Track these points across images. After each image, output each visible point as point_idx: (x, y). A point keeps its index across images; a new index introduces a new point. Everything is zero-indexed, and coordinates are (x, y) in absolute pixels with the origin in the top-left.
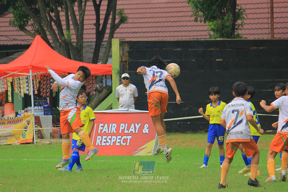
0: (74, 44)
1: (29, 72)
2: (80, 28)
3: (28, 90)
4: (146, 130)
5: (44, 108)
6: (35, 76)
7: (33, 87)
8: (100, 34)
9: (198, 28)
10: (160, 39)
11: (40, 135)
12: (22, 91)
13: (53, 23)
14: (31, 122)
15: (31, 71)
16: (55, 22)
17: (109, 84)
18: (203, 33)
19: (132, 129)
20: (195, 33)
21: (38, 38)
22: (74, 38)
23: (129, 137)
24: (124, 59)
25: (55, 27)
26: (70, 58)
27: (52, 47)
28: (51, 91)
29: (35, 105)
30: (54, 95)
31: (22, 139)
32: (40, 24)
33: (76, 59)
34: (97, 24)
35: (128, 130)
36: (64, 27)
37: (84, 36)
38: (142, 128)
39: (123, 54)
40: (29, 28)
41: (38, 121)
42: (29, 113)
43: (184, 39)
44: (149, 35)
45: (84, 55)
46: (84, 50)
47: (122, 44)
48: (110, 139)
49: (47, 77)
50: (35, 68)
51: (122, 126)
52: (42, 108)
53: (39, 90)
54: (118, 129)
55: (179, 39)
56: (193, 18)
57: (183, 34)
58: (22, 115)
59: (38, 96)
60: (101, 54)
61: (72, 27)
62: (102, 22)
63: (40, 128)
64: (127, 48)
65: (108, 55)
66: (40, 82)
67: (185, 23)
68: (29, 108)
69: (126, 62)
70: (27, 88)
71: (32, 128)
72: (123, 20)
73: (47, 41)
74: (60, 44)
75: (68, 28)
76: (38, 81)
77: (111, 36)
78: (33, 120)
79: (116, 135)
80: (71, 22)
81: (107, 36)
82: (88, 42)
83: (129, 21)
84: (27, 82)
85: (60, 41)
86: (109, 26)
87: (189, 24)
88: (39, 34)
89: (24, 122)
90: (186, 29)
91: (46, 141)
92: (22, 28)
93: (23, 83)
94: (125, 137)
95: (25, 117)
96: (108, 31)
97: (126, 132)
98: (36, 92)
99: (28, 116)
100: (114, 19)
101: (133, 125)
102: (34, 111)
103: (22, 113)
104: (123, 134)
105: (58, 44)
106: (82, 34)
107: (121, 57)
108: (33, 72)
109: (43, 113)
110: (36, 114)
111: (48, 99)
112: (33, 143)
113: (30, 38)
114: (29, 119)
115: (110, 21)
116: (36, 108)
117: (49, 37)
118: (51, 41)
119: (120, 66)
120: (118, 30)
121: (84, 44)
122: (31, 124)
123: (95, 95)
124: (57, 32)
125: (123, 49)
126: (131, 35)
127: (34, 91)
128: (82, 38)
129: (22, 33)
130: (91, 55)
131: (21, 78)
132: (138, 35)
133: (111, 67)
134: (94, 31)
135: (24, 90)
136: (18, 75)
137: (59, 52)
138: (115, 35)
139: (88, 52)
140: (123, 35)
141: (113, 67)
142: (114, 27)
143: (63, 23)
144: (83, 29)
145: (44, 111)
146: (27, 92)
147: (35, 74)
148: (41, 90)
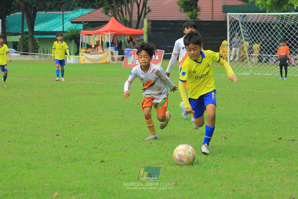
0: (128, 21)
1: (108, 32)
3: (108, 40)
4: (157, 58)
5: (115, 48)
6: (111, 34)
7: (111, 39)
8: (139, 17)
9: (182, 15)
10: (165, 19)
11: (113, 59)
12: (105, 40)
14: (109, 53)
15: (109, 32)
16: (121, 11)
17: (142, 38)
18: (184, 17)
20: (180, 17)
21: (113, 18)
22: (128, 19)
24: (149, 28)
25: (120, 14)
26: (126, 26)
27: (119, 22)
28: (118, 41)
29: (111, 46)
30: (120, 42)
31: (104, 61)
32: (114, 12)
33: (129, 27)
34: (138, 13)
36: (124, 14)
38: (155, 57)
39: (149, 25)
40: (109, 14)
41: (112, 53)
42: (108, 50)
43: (176, 19)
45: (133, 26)
46: (132, 24)
47: (148, 21)
52: (114, 48)
53: (113, 40)
55: (173, 19)
56: (179, 11)
57: (175, 17)
58: (106, 51)
59: (113, 44)
60: (140, 25)
61: (128, 14)
62: (140, 12)
63: (113, 56)
64: (150, 23)
65: (143, 26)
66: (113, 37)
67: (176, 13)
68: (108, 48)
69: (150, 29)
72: (149, 11)
73: (117, 20)
74: (122, 21)
75: (126, 14)
76: (112, 36)
78: (110, 53)
80: (127, 12)
81: (142, 18)
82: (134, 20)
83: (152, 11)
84: (108, 37)
85: (122, 19)
87: (178, 13)
88: (114, 16)
89: (106, 54)
90: (176, 15)
91: (116, 62)
92: (107, 14)
93: (106, 37)
95: (107, 52)
96: (143, 16)
98: (112, 41)
99: (108, 51)
100: (145, 10)
102: (111, 49)
103: (105, 49)
105: (121, 21)
106: (132, 17)
107: (148, 27)
108: (110, 32)
109: (114, 50)
110: (112, 50)
111: (117, 44)
112: (110, 63)
113: (109, 18)
114: (108, 52)
115: (144, 12)
116: (112, 48)
118: (119, 20)
119: (147, 30)
120: (147, 15)
121: (133, 21)
122: (109, 55)
123: (137, 43)
124: (121, 16)
125: (149, 24)
126: (153, 18)
127: (111, 41)
128: (132, 19)
129: (106, 16)
130: (135, 26)
131: (105, 35)
132: (156, 18)
133: (143, 31)
134: (137, 16)
136: (104, 34)
137: (122, 24)
138: (146, 17)
139: (134, 24)
140: (149, 18)
141: (144, 31)
142: (145, 14)
143: (124, 12)
144: (132, 15)
146: (108, 41)
147: (111, 33)
148: (114, 40)
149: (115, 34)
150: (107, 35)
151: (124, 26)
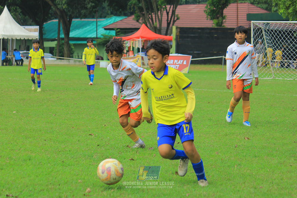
0: (158, 28)
1: (139, 38)
2: (160, 22)
4: (185, 63)
7: (141, 45)
8: (169, 24)
9: (208, 23)
10: (193, 27)
11: (143, 64)
12: (136, 46)
13: (150, 20)
15: (140, 38)
16: (151, 19)
17: (171, 44)
18: (210, 25)
19: (179, 62)
20: (207, 25)
21: (144, 25)
22: (158, 26)
23: (178, 66)
24: (177, 34)
25: (151, 21)
26: (156, 33)
27: (149, 29)
29: (142, 52)
32: (145, 19)
33: (158, 34)
34: (168, 20)
35: (178, 62)
36: (154, 21)
37: (162, 25)
38: (183, 62)
39: (177, 32)
40: (140, 21)
41: (142, 58)
42: (139, 55)
43: (203, 27)
44: (189, 25)
46: (162, 31)
47: (177, 28)
48: (171, 66)
49: (147, 41)
50: (142, 37)
51: (176, 61)
52: (144, 53)
53: (143, 46)
54: (173, 62)
55: (201, 27)
56: (206, 19)
57: (202, 25)
58: (136, 56)
59: (143, 48)
60: (169, 32)
61: (157, 21)
62: (169, 19)
63: (143, 61)
64: (179, 30)
65: (171, 33)
66: (144, 43)
67: (203, 21)
68: (139, 53)
69: (178, 35)
71: (140, 61)
72: (178, 19)
73: (147, 27)
74: (153, 28)
75: (156, 21)
76: (143, 42)
77: (173, 25)
78: (140, 58)
79: (173, 64)
80: (157, 19)
81: (171, 25)
82: (164, 27)
83: (180, 19)
84: (139, 43)
85: (152, 26)
86: (172, 21)
87: (205, 21)
88: (144, 23)
89: (137, 59)
90: (203, 23)
92: (138, 21)
93: (137, 43)
94: (176, 66)
95: (137, 57)
96: (172, 23)
97: (177, 63)
98: (142, 47)
100: (174, 18)
101: (179, 61)
103: (136, 55)
104: (176, 64)
105: (151, 28)
106: (161, 24)
107: (176, 33)
109: (144, 55)
110: (142, 55)
113: (140, 25)
114: (139, 57)
115: (173, 19)
116: (142, 53)
117: (148, 25)
118: (149, 27)
119: (176, 37)
120: (175, 23)
121: (162, 28)
124: (151, 23)
126: (181, 25)
128: (161, 26)
129: (137, 23)
130: (165, 33)
132: (184, 25)
133: (172, 37)
134: (166, 23)
135: (137, 46)
136: (135, 40)
137: (152, 31)
138: (174, 25)
139: (164, 31)
140: (178, 25)
142: (174, 21)
143: (154, 19)
144: (161, 22)
146: (138, 47)
147: (142, 39)
148: (144, 46)
149: (145, 41)
150: (138, 41)
151: (154, 32)
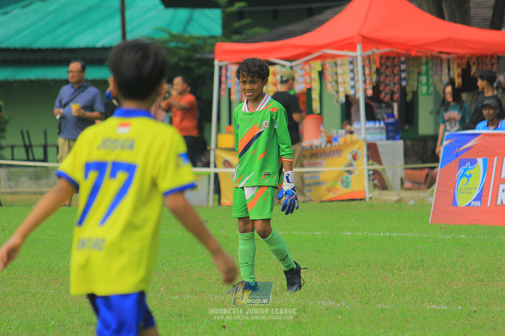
1: (354, 49)
3: (353, 87)
5: (387, 125)
6: (369, 57)
7: (365, 82)
11: (379, 181)
12: (342, 90)
14: (360, 153)
15: (359, 47)
26: (441, 17)
28: (403, 90)
30: (409, 97)
31: (341, 190)
41: (373, 151)
42: (355, 136)
49: (394, 58)
50: (368, 42)
52: (382, 124)
53: (376, 89)
58: (341, 140)
59: (375, 100)
63: (376, 167)
66: (378, 72)
68: (355, 126)
70: (352, 83)
71: (363, 166)
76: (374, 68)
78: (363, 152)
84: (352, 71)
89: (346, 153)
91: (391, 196)
93: (344, 72)
95: (347, 145)
98: (370, 92)
99: (353, 143)
102: (366, 131)
103: (341, 135)
108: (364, 49)
109: (384, 136)
110: (371, 138)
111: (395, 106)
112: (364, 199)
114: (355, 148)
116: (371, 124)
122: (359, 160)
127: (365, 90)
131: (339, 61)
135: (345, 89)
136: (334, 57)
139: (480, 6)
145: (388, 132)
147: (368, 52)
148: (381, 88)
149: (385, 58)
150: (347, 61)
151: (431, 13)
